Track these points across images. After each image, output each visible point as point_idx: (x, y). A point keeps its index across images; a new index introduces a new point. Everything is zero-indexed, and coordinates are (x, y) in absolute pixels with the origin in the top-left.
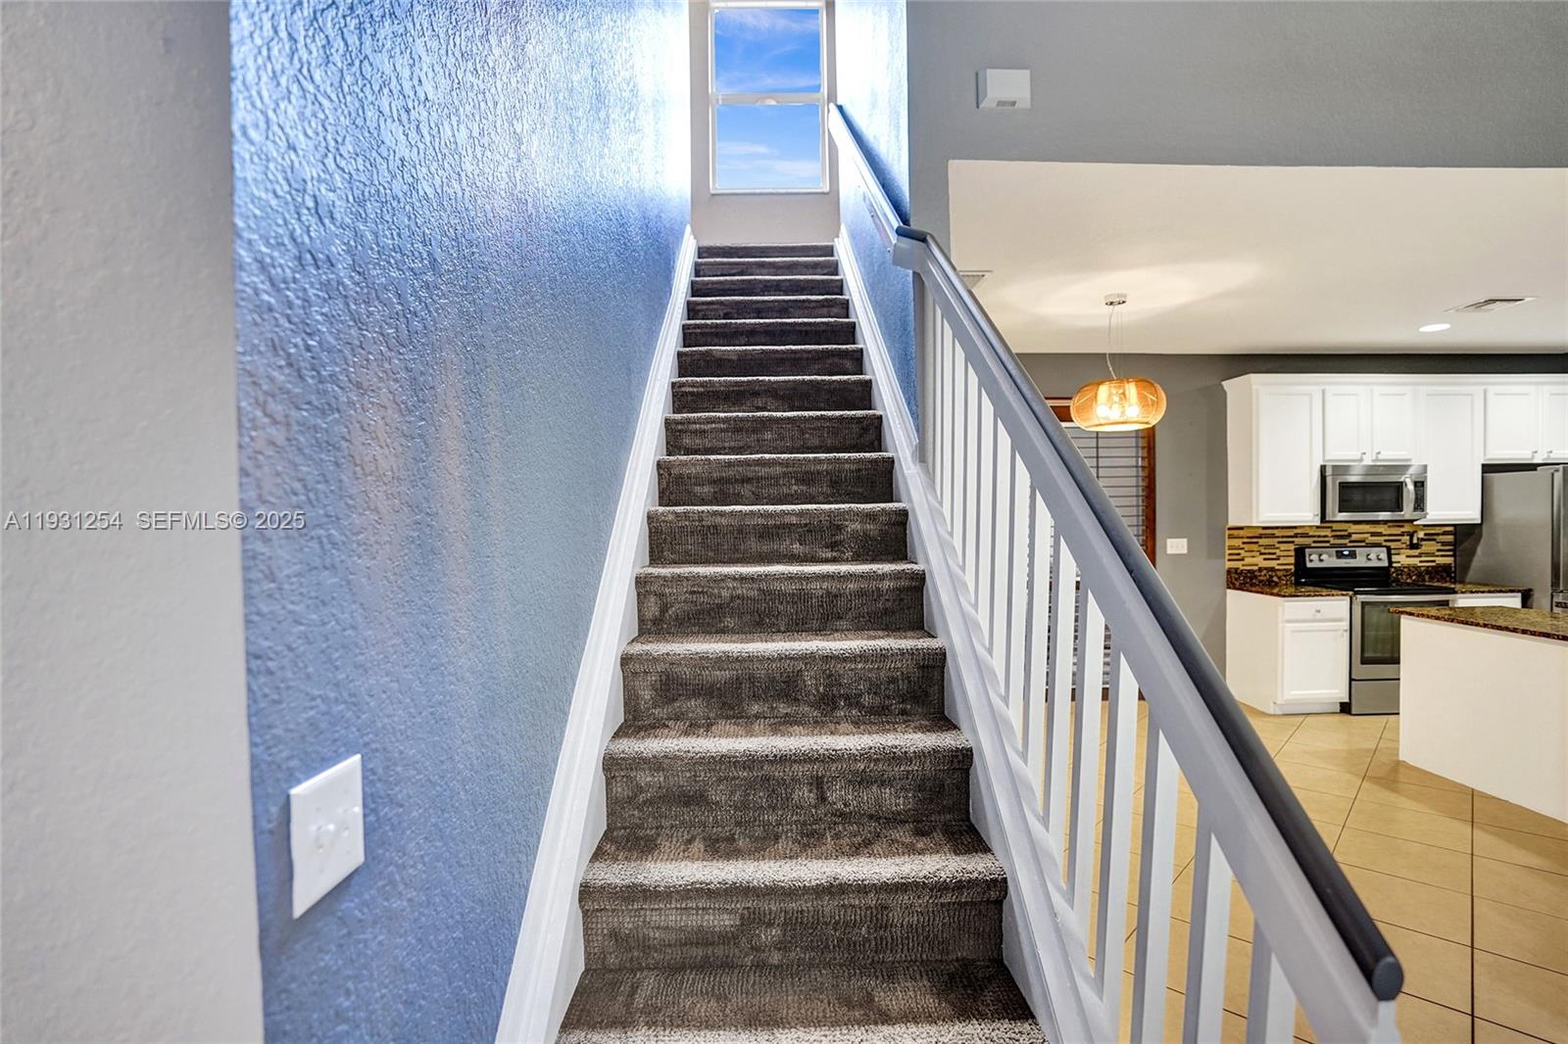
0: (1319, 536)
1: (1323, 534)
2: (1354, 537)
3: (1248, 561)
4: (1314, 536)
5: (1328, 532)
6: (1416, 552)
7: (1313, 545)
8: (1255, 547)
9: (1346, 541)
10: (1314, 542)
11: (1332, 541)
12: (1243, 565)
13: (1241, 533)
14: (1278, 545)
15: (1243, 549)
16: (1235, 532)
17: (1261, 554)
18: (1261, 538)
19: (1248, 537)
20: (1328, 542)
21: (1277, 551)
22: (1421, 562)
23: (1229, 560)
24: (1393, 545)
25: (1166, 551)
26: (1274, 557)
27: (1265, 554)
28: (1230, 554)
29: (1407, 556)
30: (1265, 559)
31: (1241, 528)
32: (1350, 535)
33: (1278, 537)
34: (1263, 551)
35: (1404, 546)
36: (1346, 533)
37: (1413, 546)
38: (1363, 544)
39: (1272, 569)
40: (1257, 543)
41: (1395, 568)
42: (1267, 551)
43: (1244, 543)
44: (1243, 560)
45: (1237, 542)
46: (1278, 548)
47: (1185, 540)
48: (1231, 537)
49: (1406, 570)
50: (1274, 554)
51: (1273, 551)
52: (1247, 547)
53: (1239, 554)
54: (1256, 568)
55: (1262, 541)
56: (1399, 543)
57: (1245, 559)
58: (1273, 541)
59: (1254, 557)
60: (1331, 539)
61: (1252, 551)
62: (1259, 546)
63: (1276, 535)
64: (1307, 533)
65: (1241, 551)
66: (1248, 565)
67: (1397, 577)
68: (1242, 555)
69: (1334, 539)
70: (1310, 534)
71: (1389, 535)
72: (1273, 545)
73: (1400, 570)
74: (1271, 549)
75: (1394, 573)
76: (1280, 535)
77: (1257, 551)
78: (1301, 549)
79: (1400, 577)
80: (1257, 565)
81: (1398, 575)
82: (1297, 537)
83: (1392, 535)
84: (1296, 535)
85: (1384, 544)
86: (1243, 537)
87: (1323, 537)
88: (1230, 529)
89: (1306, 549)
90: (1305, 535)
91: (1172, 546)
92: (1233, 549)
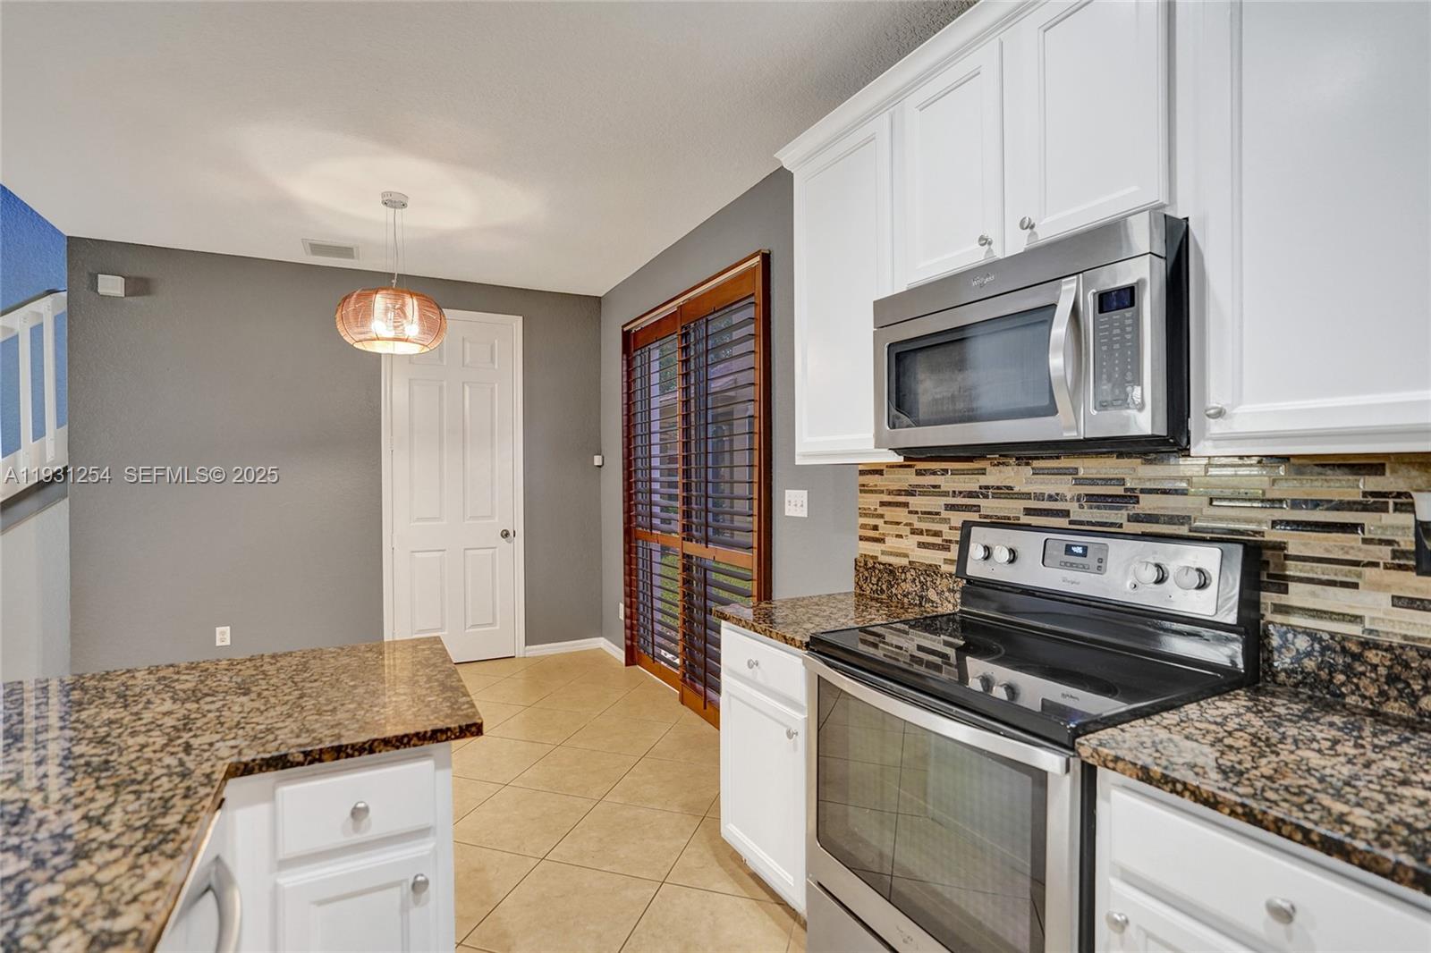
0: (1040, 497)
1: (1049, 490)
2: (1148, 504)
3: (890, 543)
4: (1027, 496)
5: (1064, 486)
7: (1025, 520)
8: (901, 515)
9: (1118, 516)
10: (1028, 511)
11: (1078, 513)
12: (883, 553)
13: (878, 480)
14: (945, 514)
15: (882, 516)
17: (914, 532)
18: (910, 493)
19: (890, 493)
20: (1066, 513)
21: (944, 528)
23: (861, 538)
24: (1297, 543)
26: (938, 540)
27: (921, 532)
28: (863, 526)
29: (1407, 602)
30: (921, 545)
32: (1131, 497)
33: (945, 494)
34: (917, 525)
35: (1384, 554)
36: (1119, 491)
37: (1426, 564)
38: (1182, 531)
39: (932, 571)
40: (906, 505)
41: (1313, 635)
42: (924, 526)
43: (883, 504)
44: (880, 540)
45: (872, 501)
46: (946, 521)
47: (806, 492)
48: (865, 489)
49: (1374, 657)
50: (937, 534)
51: (935, 527)
52: (887, 511)
53: (875, 528)
54: (904, 562)
55: (917, 502)
56: (1352, 540)
57: (887, 539)
58: (937, 503)
59: (901, 536)
60: (1073, 507)
61: (898, 523)
62: (910, 512)
63: (943, 489)
64: (1011, 488)
65: (879, 522)
66: (891, 554)
67: (1324, 674)
68: (881, 531)
69: (1081, 507)
70: (1016, 490)
71: (1296, 504)
72: (938, 514)
73: (1344, 651)
74: (933, 521)
75: (1309, 654)
76: (951, 490)
77: (906, 525)
78: (966, 527)
79: (1342, 678)
80: (906, 556)
81: (1332, 669)
82: (986, 497)
83: (1316, 504)
84: (984, 492)
85: (1273, 536)
86: (882, 492)
87: (1051, 498)
88: (862, 473)
89: (973, 528)
90: (1005, 492)
91: (790, 502)
92: (866, 515)
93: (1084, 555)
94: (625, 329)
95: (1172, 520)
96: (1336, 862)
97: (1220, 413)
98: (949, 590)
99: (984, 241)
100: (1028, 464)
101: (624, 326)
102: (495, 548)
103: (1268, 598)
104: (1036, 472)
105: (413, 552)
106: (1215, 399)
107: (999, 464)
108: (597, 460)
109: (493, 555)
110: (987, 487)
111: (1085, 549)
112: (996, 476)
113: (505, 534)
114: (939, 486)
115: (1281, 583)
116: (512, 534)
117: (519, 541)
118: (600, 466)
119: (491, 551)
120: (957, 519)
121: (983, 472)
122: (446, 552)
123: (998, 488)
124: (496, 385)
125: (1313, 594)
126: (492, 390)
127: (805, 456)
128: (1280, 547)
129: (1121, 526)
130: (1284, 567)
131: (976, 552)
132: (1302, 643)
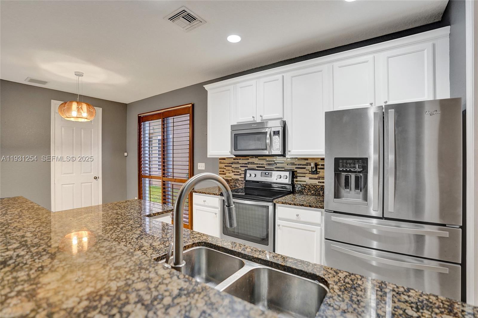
0: (260, 164)
1: (261, 163)
2: (278, 165)
3: (227, 175)
4: (257, 164)
5: (264, 162)
6: (316, 176)
7: (257, 168)
8: (230, 168)
10: (257, 167)
11: (267, 167)
12: (225, 177)
13: (224, 161)
14: (240, 168)
15: (225, 169)
16: (222, 161)
17: (233, 172)
18: (231, 164)
19: (227, 164)
20: (264, 167)
21: (240, 171)
22: (319, 182)
23: (220, 174)
24: (299, 171)
25: (198, 168)
26: (239, 173)
27: (235, 172)
28: (220, 171)
29: (311, 178)
30: (235, 175)
31: (224, 159)
32: (275, 164)
33: (240, 164)
34: (234, 170)
35: (308, 172)
36: (273, 163)
37: (313, 173)
38: (283, 169)
39: (237, 180)
40: (231, 166)
41: (300, 184)
42: (235, 171)
43: (225, 166)
44: (225, 174)
45: (223, 166)
46: (241, 169)
47: (204, 164)
48: (220, 163)
49: (307, 187)
50: (238, 172)
51: (238, 171)
52: (227, 168)
53: (224, 171)
54: (231, 178)
55: (233, 165)
56: (305, 170)
57: (226, 174)
58: (238, 166)
59: (230, 173)
60: (266, 166)
61: (229, 170)
62: (232, 168)
63: (240, 163)
64: (254, 162)
65: (225, 170)
66: (227, 177)
67: (301, 190)
68: (225, 172)
69: (267, 166)
70: (255, 163)
71: (298, 165)
72: (238, 168)
73: (304, 186)
74: (237, 169)
75: (300, 187)
76: (241, 163)
77: (231, 170)
78: (246, 171)
79: (303, 190)
80: (231, 177)
81: (302, 189)
82: (249, 164)
83: (301, 165)
84: (249, 163)
85: (296, 170)
86: (225, 163)
87: (262, 164)
88: (220, 159)
89: (247, 171)
90: (253, 163)
91: (199, 166)
92: (221, 169)
93: (268, 174)
94: (139, 115)
95: (282, 168)
96: (303, 207)
97: (290, 151)
98: (241, 184)
99: (253, 117)
100: (257, 158)
101: (138, 115)
102: (92, 182)
103: (295, 180)
104: (259, 159)
105: (62, 185)
106: (289, 149)
107: (251, 158)
108: (126, 154)
109: (91, 185)
110: (249, 162)
111: (268, 173)
112: (251, 160)
113: (96, 178)
114: (239, 162)
115: (296, 177)
116: (98, 178)
117: (100, 180)
118: (126, 156)
119: (91, 183)
120: (243, 169)
121: (248, 159)
122: (75, 184)
123: (251, 162)
124: (93, 130)
125: (300, 178)
126: (91, 131)
127: (210, 155)
128: (296, 171)
129: (274, 169)
130: (297, 175)
131: (248, 175)
132: (299, 186)
